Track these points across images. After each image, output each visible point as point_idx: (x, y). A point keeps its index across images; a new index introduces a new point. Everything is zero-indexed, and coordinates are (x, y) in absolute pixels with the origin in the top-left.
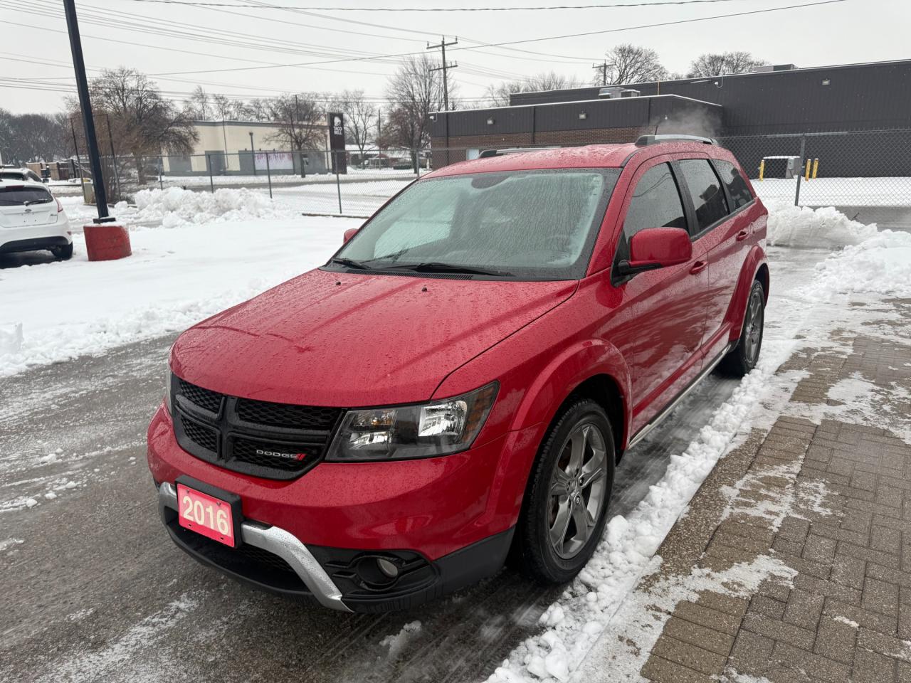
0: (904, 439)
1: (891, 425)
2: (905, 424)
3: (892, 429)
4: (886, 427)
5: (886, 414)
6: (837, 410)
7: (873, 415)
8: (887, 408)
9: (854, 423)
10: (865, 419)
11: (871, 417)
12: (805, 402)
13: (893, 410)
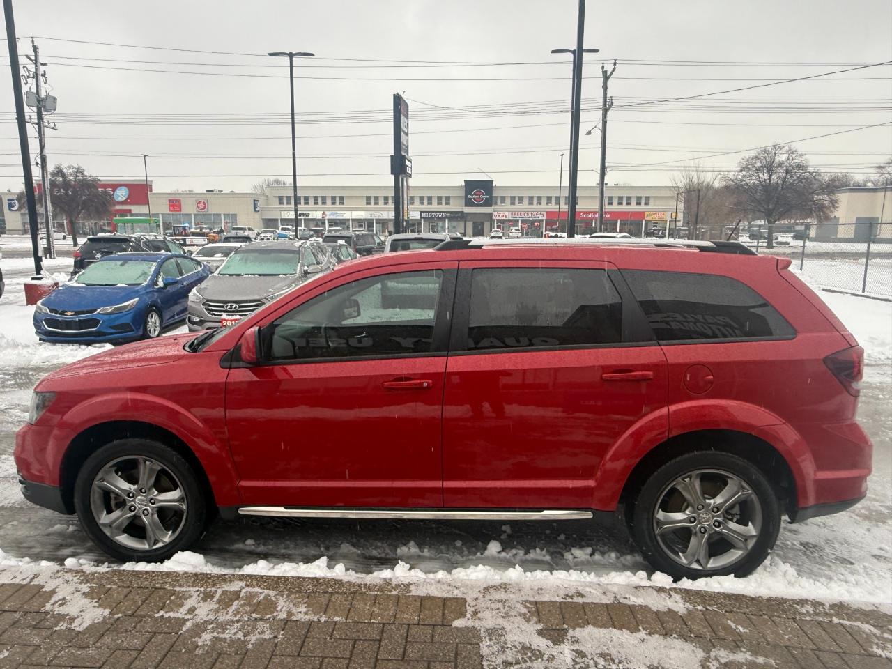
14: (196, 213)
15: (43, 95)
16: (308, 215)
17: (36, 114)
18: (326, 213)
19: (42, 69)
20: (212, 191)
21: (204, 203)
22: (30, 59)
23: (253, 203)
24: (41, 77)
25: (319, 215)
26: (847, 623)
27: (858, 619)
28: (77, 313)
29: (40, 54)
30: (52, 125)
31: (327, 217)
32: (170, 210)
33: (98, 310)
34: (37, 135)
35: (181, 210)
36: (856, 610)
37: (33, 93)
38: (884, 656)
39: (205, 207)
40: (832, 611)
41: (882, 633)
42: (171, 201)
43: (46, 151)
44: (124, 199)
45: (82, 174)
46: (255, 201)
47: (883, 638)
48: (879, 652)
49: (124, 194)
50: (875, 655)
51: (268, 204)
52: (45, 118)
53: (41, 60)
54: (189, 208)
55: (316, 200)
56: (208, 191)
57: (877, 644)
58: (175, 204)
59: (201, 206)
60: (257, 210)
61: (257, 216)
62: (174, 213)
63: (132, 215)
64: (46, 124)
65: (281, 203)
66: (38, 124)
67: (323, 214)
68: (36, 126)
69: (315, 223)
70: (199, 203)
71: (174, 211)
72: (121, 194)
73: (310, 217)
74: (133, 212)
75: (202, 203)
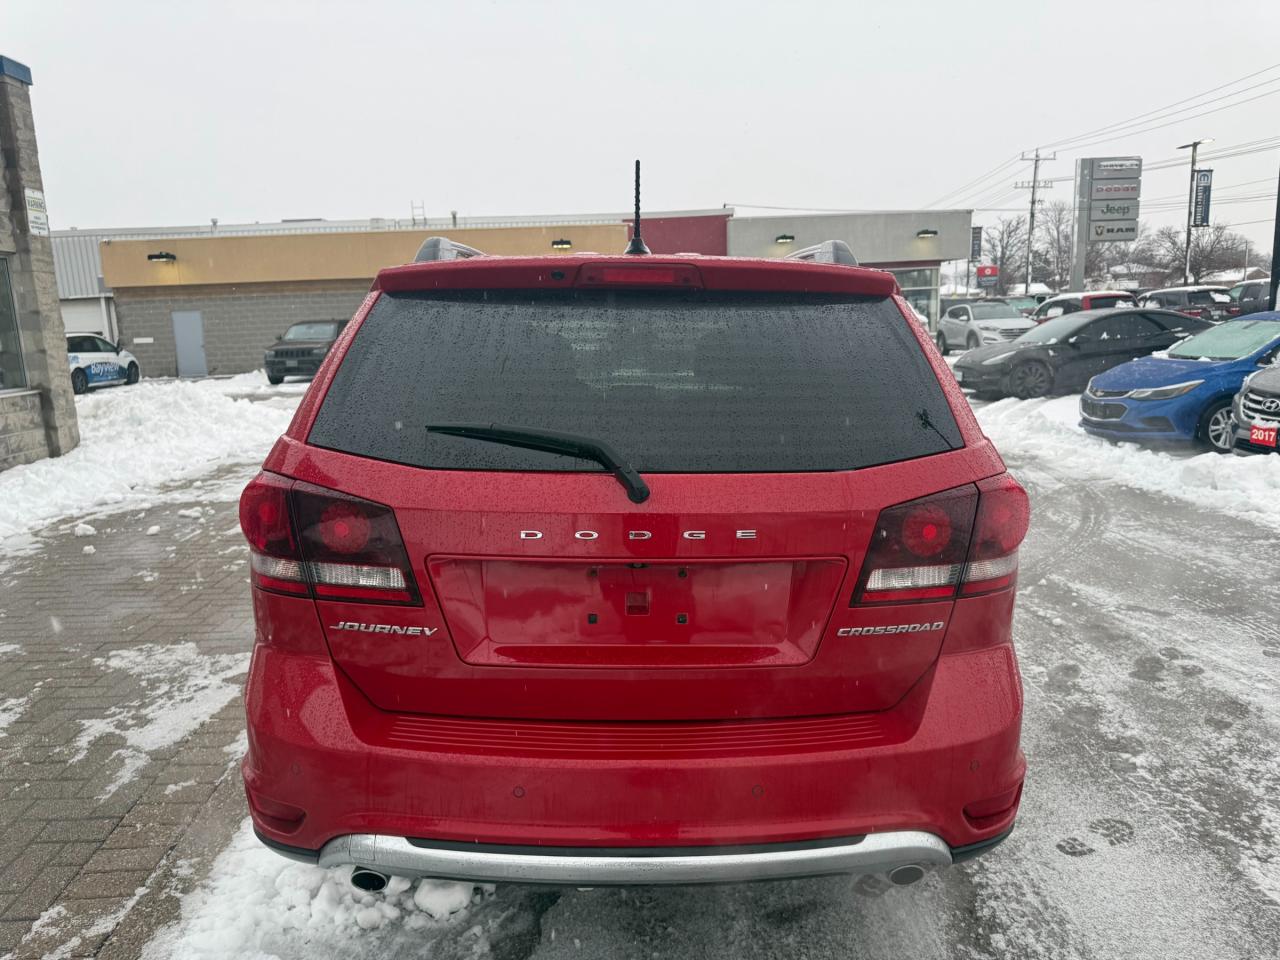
26: (131, 903)
27: (130, 922)
28: (1107, 394)
33: (1130, 393)
36: (151, 930)
38: (43, 914)
40: (163, 896)
41: (84, 939)
47: (74, 935)
48: (53, 912)
50: (51, 905)
57: (66, 918)
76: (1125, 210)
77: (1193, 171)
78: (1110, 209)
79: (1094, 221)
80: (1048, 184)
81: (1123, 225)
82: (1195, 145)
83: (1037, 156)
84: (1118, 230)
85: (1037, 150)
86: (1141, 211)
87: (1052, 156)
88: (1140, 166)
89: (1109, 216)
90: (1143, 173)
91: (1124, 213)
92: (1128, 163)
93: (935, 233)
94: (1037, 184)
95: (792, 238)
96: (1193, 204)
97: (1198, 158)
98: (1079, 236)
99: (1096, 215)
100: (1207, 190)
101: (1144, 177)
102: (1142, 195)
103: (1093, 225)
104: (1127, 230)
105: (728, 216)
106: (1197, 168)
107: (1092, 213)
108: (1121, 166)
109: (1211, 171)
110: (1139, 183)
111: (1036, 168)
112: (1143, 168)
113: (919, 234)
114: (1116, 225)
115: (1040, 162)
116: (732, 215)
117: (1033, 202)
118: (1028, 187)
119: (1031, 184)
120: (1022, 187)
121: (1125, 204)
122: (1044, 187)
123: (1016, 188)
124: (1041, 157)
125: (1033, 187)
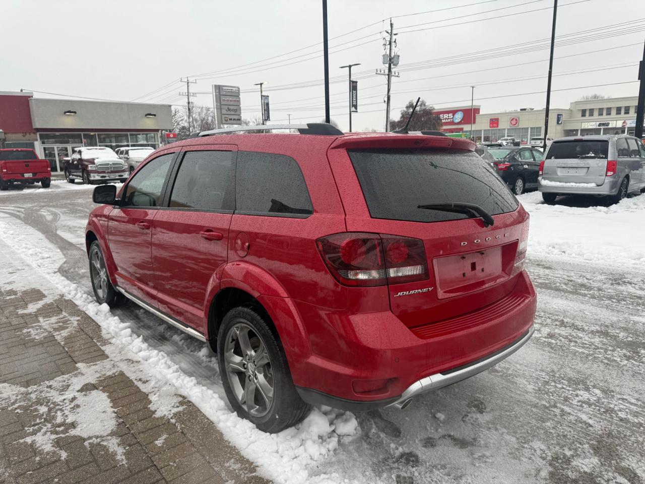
0: (10, 386)
1: (28, 394)
2: (16, 400)
3: (23, 389)
4: (30, 389)
5: (39, 402)
6: (77, 383)
7: (48, 395)
8: (43, 409)
9: (55, 379)
10: (50, 387)
11: (48, 392)
12: (110, 377)
13: (36, 410)
14: (509, 128)
15: (393, 55)
16: (608, 124)
17: (388, 69)
18: (627, 121)
19: (394, 37)
20: (525, 109)
21: (516, 120)
22: (388, 32)
23: (556, 117)
24: (393, 43)
25: (619, 124)
29: (394, 28)
30: (397, 74)
31: (628, 126)
32: (490, 127)
34: (387, 82)
35: (498, 126)
37: (387, 55)
39: (516, 123)
42: (491, 120)
43: (391, 92)
44: (460, 120)
45: (425, 105)
46: (558, 115)
49: (460, 117)
51: (571, 117)
52: (393, 70)
53: (394, 32)
54: (504, 124)
55: (619, 110)
56: (521, 110)
58: (494, 122)
59: (514, 122)
60: (560, 122)
61: (559, 128)
62: (493, 129)
63: (463, 132)
64: (393, 74)
65: (584, 115)
66: (388, 75)
67: (624, 123)
68: (387, 76)
69: (615, 131)
70: (512, 120)
71: (493, 127)
72: (459, 117)
73: (610, 126)
74: (464, 130)
75: (515, 120)
76: (235, 111)
77: (262, 96)
78: (229, 110)
79: (224, 114)
80: (194, 94)
81: (236, 117)
82: (261, 84)
83: (188, 80)
84: (234, 120)
85: (187, 77)
86: (242, 111)
87: (194, 81)
88: (239, 90)
89: (229, 112)
90: (241, 94)
91: (235, 112)
92: (234, 89)
93: (155, 115)
94: (189, 94)
95: (75, 112)
96: (263, 111)
97: (263, 90)
98: (218, 121)
99: (224, 112)
100: (268, 104)
101: (241, 96)
102: (241, 104)
103: (223, 116)
104: (237, 120)
105: (30, 97)
106: (263, 94)
107: (222, 110)
108: (232, 90)
109: (268, 96)
110: (240, 98)
111: (188, 86)
112: (240, 91)
113: (146, 115)
114: (233, 117)
115: (190, 83)
116: (32, 97)
117: (189, 103)
118: (185, 95)
119: (187, 94)
120: (182, 95)
121: (235, 108)
122: (193, 96)
123: (180, 95)
124: (190, 81)
125: (188, 95)
